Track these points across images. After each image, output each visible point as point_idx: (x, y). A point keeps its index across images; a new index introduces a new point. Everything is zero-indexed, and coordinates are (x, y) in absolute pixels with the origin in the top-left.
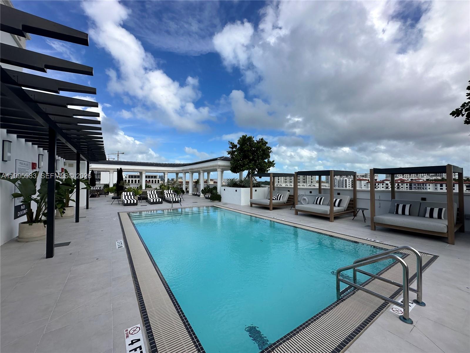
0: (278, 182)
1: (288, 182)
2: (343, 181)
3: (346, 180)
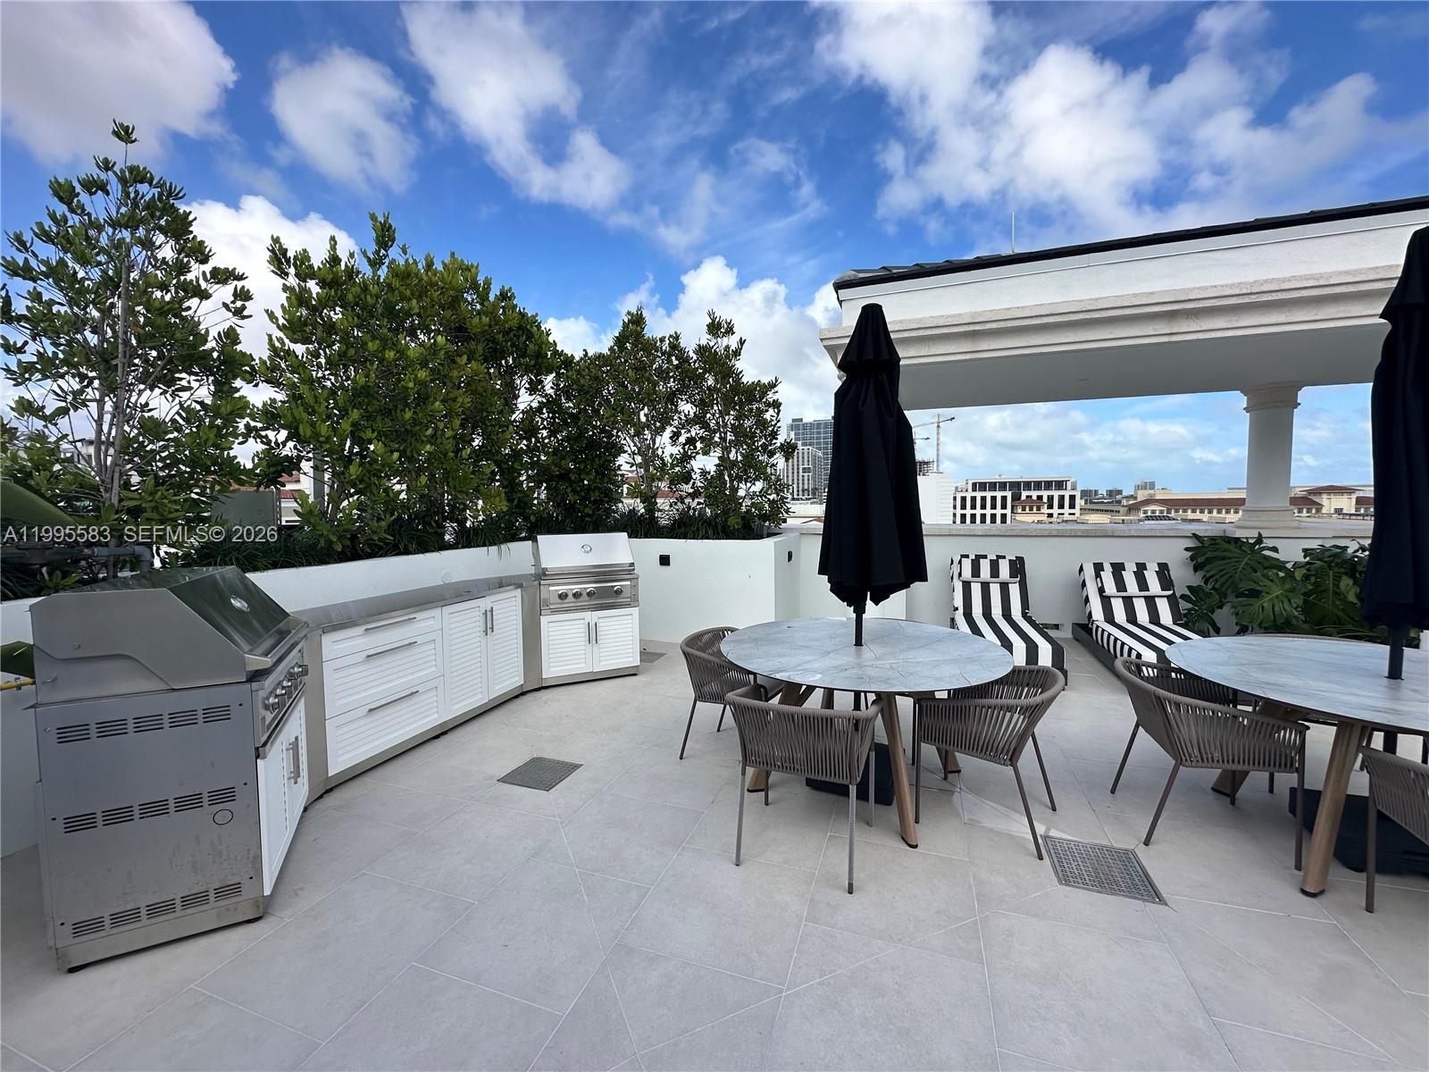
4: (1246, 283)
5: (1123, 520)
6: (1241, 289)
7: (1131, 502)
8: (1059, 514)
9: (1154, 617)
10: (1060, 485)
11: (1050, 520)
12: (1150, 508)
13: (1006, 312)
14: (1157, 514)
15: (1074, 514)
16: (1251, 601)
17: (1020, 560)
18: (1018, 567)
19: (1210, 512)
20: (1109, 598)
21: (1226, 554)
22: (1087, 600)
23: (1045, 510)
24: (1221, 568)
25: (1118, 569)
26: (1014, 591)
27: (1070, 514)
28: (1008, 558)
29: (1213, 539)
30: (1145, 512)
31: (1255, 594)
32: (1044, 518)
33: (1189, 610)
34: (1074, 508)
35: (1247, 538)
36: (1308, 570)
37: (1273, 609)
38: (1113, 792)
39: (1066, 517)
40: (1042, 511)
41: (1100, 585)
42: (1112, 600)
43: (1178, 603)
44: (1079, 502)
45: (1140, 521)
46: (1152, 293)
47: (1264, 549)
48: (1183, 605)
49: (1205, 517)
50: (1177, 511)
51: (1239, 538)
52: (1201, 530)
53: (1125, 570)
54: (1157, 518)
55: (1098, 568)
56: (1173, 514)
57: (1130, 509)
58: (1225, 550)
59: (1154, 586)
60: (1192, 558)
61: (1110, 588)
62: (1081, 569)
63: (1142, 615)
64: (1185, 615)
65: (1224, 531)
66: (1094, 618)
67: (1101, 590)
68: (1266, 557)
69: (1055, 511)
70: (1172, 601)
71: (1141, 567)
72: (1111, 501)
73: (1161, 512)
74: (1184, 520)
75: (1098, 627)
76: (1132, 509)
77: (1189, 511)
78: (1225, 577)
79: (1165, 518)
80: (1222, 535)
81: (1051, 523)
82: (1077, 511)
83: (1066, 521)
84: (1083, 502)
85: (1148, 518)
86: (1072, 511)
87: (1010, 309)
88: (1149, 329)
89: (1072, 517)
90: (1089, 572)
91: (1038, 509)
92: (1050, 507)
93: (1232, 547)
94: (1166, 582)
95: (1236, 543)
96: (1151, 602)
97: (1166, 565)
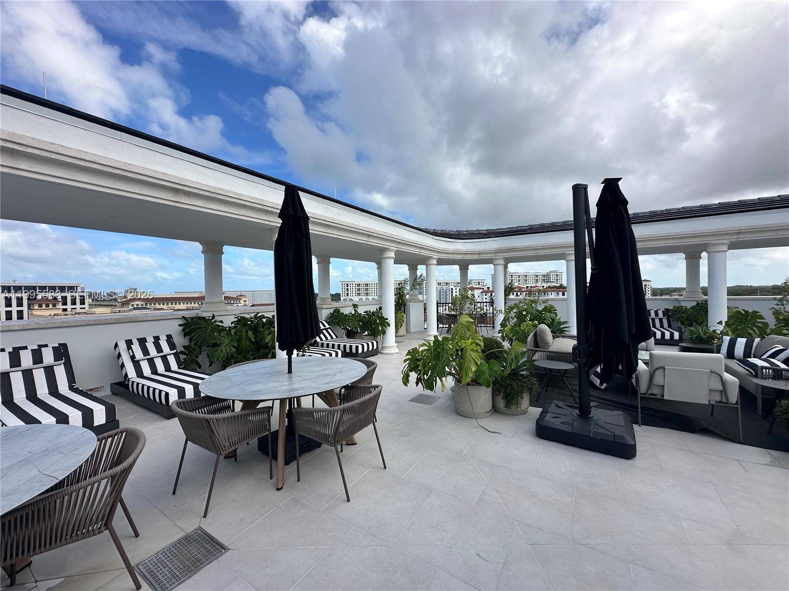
0: (346, 295)
1: (363, 294)
2: (447, 291)
3: (452, 289)
4: (212, 187)
5: (119, 311)
6: (210, 189)
7: (123, 300)
8: (72, 309)
9: (168, 368)
10: (72, 288)
11: (65, 313)
12: (135, 303)
13: (50, 145)
14: (140, 306)
15: (84, 308)
16: (216, 348)
17: (64, 346)
18: (61, 352)
19: (167, 304)
20: (138, 361)
21: (200, 326)
22: (123, 366)
23: (60, 306)
24: (200, 333)
25: (142, 342)
26: (60, 372)
27: (81, 308)
28: (51, 346)
29: (192, 318)
30: (133, 305)
31: (216, 345)
32: (60, 312)
33: (185, 359)
34: (84, 304)
35: (209, 317)
36: (236, 330)
37: (226, 351)
38: (174, 493)
39: (78, 310)
40: (57, 307)
41: (131, 354)
42: (140, 362)
43: (179, 356)
44: (88, 301)
45: (130, 310)
46: (165, 174)
47: (215, 321)
48: (182, 357)
49: (165, 307)
50: (150, 304)
51: (204, 317)
52: (188, 314)
53: (147, 342)
54: (139, 309)
55: (129, 343)
56: (148, 306)
57: (123, 304)
58: (199, 324)
59: (166, 349)
60: (183, 330)
61: (139, 355)
62: (116, 346)
63: (161, 368)
64: (184, 362)
65: (197, 314)
66: (129, 377)
67: (133, 358)
68: (218, 326)
69: (69, 306)
70: (176, 355)
71: (157, 339)
72: (110, 301)
73: (142, 305)
74: (155, 309)
75: (133, 382)
76: (124, 304)
77: (157, 304)
78: (202, 338)
79: (144, 308)
80: (196, 316)
81: (66, 315)
82: (86, 306)
83: (79, 313)
84: (90, 301)
85: (135, 309)
86: (83, 306)
87: (53, 144)
88: (164, 195)
89: (83, 311)
90: (122, 346)
91: (54, 305)
92: (65, 303)
93: (202, 322)
94: (172, 346)
95: (203, 319)
96: (164, 359)
97: (171, 335)
